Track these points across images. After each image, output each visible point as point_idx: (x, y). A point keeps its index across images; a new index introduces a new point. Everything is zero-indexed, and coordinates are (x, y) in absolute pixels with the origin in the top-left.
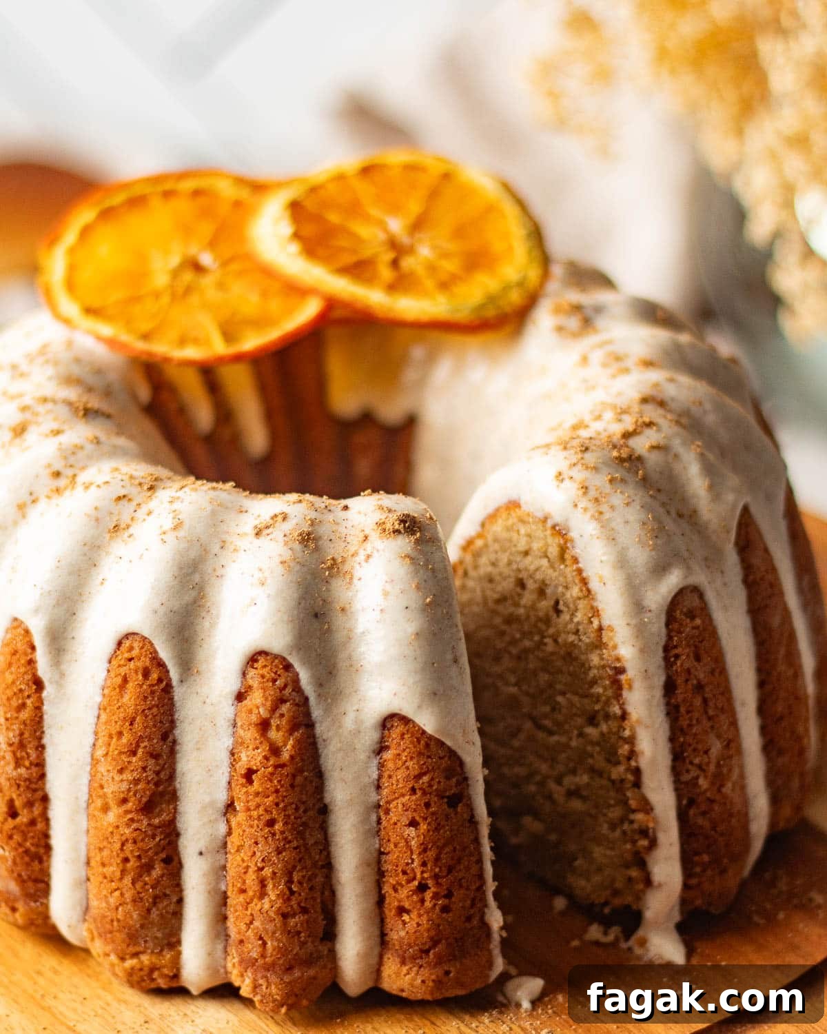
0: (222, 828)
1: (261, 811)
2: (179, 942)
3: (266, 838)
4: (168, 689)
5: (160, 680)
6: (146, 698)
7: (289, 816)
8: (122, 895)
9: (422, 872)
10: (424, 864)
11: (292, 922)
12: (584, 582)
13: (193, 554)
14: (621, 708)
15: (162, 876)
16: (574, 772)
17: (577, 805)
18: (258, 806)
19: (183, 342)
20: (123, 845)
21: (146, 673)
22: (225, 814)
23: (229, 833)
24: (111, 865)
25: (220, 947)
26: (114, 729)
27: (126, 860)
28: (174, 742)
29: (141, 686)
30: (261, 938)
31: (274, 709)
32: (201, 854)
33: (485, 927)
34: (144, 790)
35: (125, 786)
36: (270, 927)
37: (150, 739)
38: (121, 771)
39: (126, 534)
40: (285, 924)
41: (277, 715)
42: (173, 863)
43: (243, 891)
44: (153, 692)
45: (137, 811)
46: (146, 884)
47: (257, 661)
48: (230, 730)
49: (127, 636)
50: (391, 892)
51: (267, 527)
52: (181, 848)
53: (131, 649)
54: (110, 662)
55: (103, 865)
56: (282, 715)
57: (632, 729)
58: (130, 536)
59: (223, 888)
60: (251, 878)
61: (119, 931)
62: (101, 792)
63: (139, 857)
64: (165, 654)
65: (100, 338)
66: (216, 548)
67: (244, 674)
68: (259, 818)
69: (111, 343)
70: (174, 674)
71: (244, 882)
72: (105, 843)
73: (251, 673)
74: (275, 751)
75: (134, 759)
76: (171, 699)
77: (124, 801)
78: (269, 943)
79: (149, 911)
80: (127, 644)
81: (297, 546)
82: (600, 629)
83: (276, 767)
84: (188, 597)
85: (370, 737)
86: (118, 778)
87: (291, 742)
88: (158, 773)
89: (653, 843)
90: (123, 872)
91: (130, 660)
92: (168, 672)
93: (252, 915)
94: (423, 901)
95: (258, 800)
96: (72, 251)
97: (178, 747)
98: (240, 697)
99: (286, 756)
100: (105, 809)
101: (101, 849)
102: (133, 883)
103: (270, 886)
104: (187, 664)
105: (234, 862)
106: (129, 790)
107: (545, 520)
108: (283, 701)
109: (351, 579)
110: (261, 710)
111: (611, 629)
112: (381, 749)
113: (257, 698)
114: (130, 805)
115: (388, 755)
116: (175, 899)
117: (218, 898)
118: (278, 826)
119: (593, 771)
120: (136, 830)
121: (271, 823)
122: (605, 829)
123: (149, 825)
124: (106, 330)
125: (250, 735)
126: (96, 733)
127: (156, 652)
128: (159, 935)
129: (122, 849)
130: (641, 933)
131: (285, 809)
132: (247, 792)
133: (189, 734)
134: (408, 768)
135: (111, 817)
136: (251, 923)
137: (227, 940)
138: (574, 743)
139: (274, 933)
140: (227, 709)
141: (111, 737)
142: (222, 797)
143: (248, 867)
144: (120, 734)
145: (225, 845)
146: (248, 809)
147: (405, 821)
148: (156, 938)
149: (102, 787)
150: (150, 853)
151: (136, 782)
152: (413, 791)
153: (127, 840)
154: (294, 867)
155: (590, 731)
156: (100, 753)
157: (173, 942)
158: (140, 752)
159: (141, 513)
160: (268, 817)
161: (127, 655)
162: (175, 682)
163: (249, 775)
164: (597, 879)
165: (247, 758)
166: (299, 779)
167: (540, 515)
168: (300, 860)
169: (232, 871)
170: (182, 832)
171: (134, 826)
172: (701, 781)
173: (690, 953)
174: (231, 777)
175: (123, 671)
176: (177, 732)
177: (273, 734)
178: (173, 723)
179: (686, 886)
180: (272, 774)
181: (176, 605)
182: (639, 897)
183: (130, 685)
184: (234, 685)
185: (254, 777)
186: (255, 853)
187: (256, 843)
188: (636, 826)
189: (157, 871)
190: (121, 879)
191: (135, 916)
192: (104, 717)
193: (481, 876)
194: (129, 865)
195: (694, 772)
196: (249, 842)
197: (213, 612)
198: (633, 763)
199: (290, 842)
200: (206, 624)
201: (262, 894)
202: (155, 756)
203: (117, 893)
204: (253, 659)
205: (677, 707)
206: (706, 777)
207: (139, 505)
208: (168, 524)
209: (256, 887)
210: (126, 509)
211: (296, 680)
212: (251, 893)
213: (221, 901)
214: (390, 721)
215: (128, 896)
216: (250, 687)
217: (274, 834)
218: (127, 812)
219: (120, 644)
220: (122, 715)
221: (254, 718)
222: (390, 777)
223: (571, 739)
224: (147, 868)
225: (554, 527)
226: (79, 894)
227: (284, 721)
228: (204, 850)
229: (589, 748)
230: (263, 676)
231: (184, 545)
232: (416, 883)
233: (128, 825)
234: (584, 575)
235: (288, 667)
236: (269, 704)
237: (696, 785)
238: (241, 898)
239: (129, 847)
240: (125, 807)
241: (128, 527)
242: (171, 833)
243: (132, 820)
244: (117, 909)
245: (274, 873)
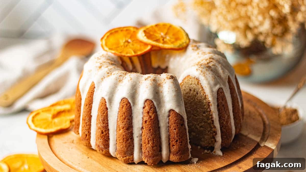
0: (141, 132)
1: (148, 128)
2: (133, 154)
3: (149, 133)
4: (131, 107)
5: (129, 106)
6: (127, 109)
7: (153, 129)
8: (123, 145)
9: (177, 138)
10: (177, 136)
11: (154, 148)
12: (202, 87)
13: (134, 84)
14: (210, 109)
15: (130, 141)
16: (201, 123)
17: (202, 129)
18: (148, 127)
19: (127, 53)
20: (123, 136)
21: (127, 105)
22: (141, 129)
23: (142, 133)
24: (121, 140)
25: (141, 154)
26: (121, 115)
27: (124, 139)
28: (132, 117)
29: (126, 107)
30: (148, 152)
31: (150, 110)
32: (137, 137)
33: (188, 148)
34: (127, 126)
35: (123, 125)
36: (150, 149)
37: (128, 116)
38: (123, 123)
39: (122, 81)
40: (153, 149)
41: (151, 110)
42: (132, 139)
43: (145, 143)
44: (128, 108)
45: (126, 130)
46: (127, 143)
47: (147, 101)
48: (142, 114)
49: (123, 98)
50: (171, 142)
51: (147, 79)
52: (134, 136)
53: (124, 101)
54: (120, 103)
55: (120, 140)
56: (151, 111)
57: (212, 113)
58: (122, 82)
59: (141, 143)
60: (146, 140)
61: (123, 152)
62: (119, 127)
63: (126, 138)
64: (130, 101)
65: (112, 53)
66: (138, 83)
67: (144, 104)
68: (148, 129)
69: (115, 54)
70: (132, 105)
71: (145, 141)
72: (120, 136)
73: (146, 103)
74: (150, 117)
75: (125, 120)
76: (131, 109)
77: (123, 128)
78: (150, 153)
79: (128, 148)
80: (123, 100)
81: (153, 82)
82: (205, 96)
83: (151, 120)
84: (134, 91)
85: (167, 114)
86: (122, 124)
87: (153, 115)
88: (129, 122)
89: (216, 134)
90: (123, 141)
91: (124, 103)
92: (131, 104)
93: (147, 147)
94: (177, 143)
95: (148, 126)
96: (106, 40)
97: (133, 118)
98: (144, 108)
99: (152, 118)
100: (120, 130)
101: (119, 137)
102: (125, 143)
103: (150, 142)
104: (134, 103)
105: (143, 138)
106: (124, 126)
107: (195, 78)
108: (151, 108)
109: (162, 87)
110: (148, 110)
111: (207, 95)
112: (169, 116)
113: (147, 108)
114: (124, 129)
115: (170, 117)
116: (132, 146)
117: (141, 145)
118: (151, 131)
119: (204, 122)
120: (125, 133)
121: (150, 130)
122: (207, 132)
123: (128, 132)
124: (113, 52)
125: (146, 114)
126: (118, 116)
127: (128, 101)
128: (130, 153)
129: (123, 137)
130: (214, 150)
131: (152, 127)
132: (145, 125)
133: (134, 115)
134: (174, 119)
135: (121, 131)
136: (147, 149)
137: (142, 153)
138: (201, 117)
139: (151, 150)
140: (141, 110)
141: (121, 116)
142: (141, 126)
143: (146, 139)
144: (122, 116)
145: (141, 135)
146: (146, 128)
147: (174, 129)
148: (129, 153)
149: (119, 126)
150: (128, 137)
151: (126, 124)
152: (175, 123)
153: (124, 135)
154: (154, 138)
155: (204, 114)
156: (118, 120)
157: (132, 154)
158: (126, 119)
159: (124, 78)
160: (149, 129)
161: (123, 102)
162: (132, 106)
163: (146, 122)
164: (206, 142)
165: (145, 119)
166: (155, 122)
167: (194, 77)
168: (155, 137)
169: (143, 140)
170: (134, 133)
171: (125, 132)
172: (224, 123)
173: (223, 154)
174: (143, 122)
175: (122, 105)
176: (132, 115)
177: (150, 114)
178: (132, 113)
179: (222, 142)
180: (150, 121)
181: (132, 92)
182: (214, 144)
183: (124, 107)
184: (142, 106)
185: (147, 122)
186: (147, 136)
187: (147, 134)
188: (213, 131)
189: (129, 141)
190: (123, 142)
191: (126, 149)
192: (119, 113)
193: (187, 139)
194: (124, 140)
195: (223, 121)
196: (146, 134)
197: (138, 93)
198: (212, 119)
199: (153, 133)
200: (137, 95)
201: (149, 143)
202: (129, 119)
203: (122, 145)
204: (146, 101)
205: (219, 109)
206: (225, 122)
207: (124, 77)
208: (129, 79)
209: (148, 142)
210: (121, 77)
211: (154, 104)
212: (146, 143)
213: (141, 146)
214: (171, 111)
215: (124, 145)
216: (146, 106)
217: (151, 132)
218: (124, 130)
219: (122, 100)
220: (123, 112)
221: (146, 111)
222: (171, 121)
223: (200, 117)
224: (128, 140)
225: (196, 79)
226: (115, 147)
227: (152, 111)
228: (138, 136)
229: (204, 118)
230: (148, 104)
231: (132, 82)
232: (176, 140)
233: (124, 132)
234: (202, 86)
235: (152, 102)
236: (149, 109)
237: (223, 123)
238: (145, 144)
239: (124, 136)
240: (123, 129)
241: (122, 80)
242: (132, 134)
243: (125, 131)
244: (122, 148)
245: (151, 139)
